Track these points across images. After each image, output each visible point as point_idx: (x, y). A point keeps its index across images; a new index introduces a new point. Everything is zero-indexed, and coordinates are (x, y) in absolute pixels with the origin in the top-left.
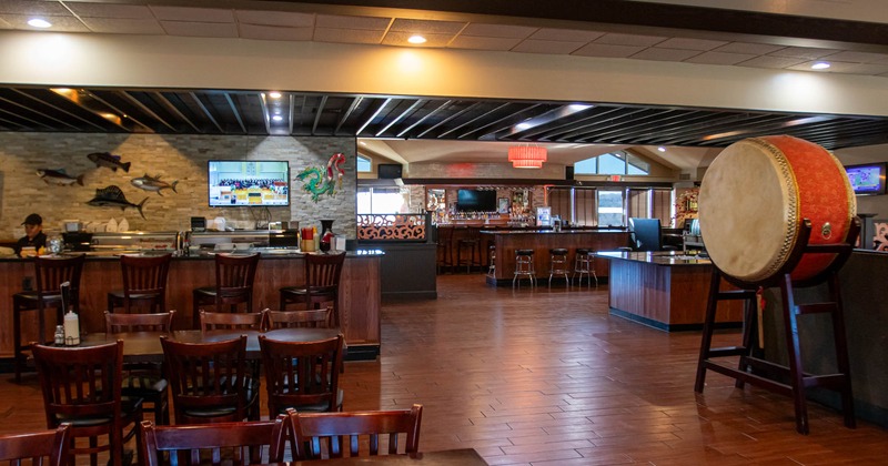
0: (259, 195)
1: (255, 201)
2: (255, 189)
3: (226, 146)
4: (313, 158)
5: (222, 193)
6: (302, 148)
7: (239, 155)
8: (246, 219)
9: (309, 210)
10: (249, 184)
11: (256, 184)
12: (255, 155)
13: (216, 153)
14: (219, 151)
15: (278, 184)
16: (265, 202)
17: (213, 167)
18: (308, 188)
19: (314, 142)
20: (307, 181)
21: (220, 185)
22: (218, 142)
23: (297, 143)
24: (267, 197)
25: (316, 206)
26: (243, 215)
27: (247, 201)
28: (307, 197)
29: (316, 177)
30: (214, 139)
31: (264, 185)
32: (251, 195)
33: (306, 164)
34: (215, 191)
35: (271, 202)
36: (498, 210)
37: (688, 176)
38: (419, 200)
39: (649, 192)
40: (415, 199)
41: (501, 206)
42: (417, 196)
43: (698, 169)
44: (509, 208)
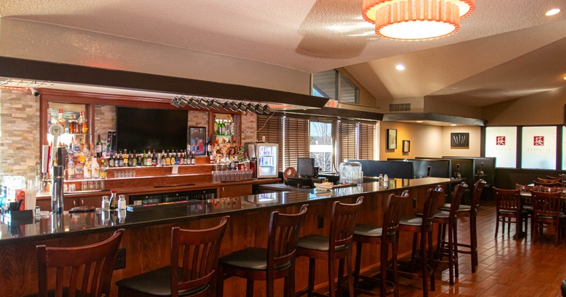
36: (189, 148)
37: (407, 107)
38: (24, 126)
39: (358, 125)
40: (14, 122)
41: (193, 141)
42: (18, 115)
43: (426, 97)
44: (206, 145)
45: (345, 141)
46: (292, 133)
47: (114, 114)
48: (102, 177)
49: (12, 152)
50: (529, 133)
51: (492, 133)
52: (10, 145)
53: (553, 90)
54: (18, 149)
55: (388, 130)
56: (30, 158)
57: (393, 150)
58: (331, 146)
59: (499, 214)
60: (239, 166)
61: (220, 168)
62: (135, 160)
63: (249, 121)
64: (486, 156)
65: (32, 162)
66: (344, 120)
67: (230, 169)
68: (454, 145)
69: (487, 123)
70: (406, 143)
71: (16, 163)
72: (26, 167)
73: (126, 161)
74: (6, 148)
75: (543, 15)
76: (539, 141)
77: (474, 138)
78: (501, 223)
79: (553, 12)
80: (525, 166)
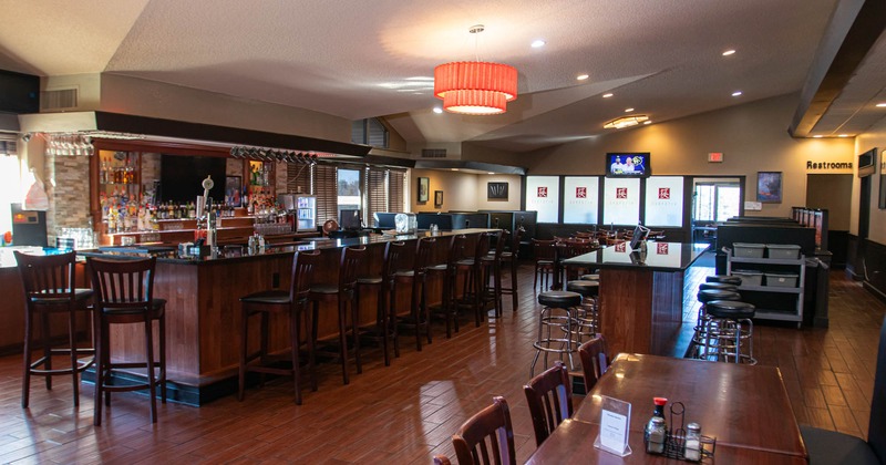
36: (227, 199)
37: (442, 153)
38: (75, 175)
39: (387, 173)
40: (66, 171)
41: (229, 192)
42: (70, 164)
43: (463, 143)
44: (240, 195)
45: (374, 193)
46: (320, 182)
47: (159, 163)
48: (155, 229)
49: (65, 203)
50: (572, 183)
51: (533, 183)
52: (63, 196)
53: (593, 137)
54: (71, 199)
55: (419, 179)
56: (80, 209)
57: (424, 203)
58: (359, 198)
59: (537, 266)
60: (278, 218)
61: (260, 221)
62: (180, 212)
63: (281, 169)
64: (527, 209)
65: (83, 214)
66: (372, 168)
67: (269, 222)
68: (492, 197)
69: (528, 172)
70: (439, 195)
71: (69, 215)
72: (77, 220)
73: (171, 213)
74: (60, 199)
75: (575, 79)
76: (581, 193)
77: (514, 189)
78: (539, 275)
79: (583, 77)
80: (567, 221)
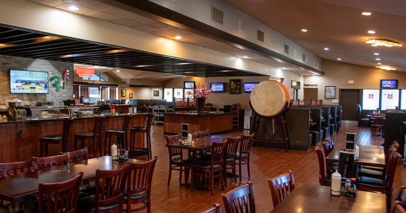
0: (35, 88)
1: (33, 91)
2: (33, 85)
3: (16, 62)
4: (56, 71)
5: (17, 87)
6: (52, 66)
7: (23, 67)
8: (26, 100)
9: (54, 96)
10: (30, 82)
11: (34, 83)
12: (30, 68)
13: (11, 65)
14: (14, 65)
15: (43, 83)
16: (37, 92)
17: (12, 73)
18: (54, 85)
19: (57, 64)
20: (53, 82)
21: (16, 82)
22: (12, 60)
23: (49, 63)
24: (39, 89)
25: (57, 94)
26: (25, 98)
27: (29, 91)
28: (54, 89)
29: (57, 80)
30: (10, 58)
31: (37, 83)
32: (31, 88)
33: (53, 74)
34: (13, 85)
35: (41, 92)
37: (125, 82)
43: (130, 79)
46: (83, 91)
55: (122, 90)
57: (124, 97)
58: (98, 95)
64: (164, 99)
68: (155, 95)
69: (164, 87)
70: (131, 94)
77: (161, 93)
